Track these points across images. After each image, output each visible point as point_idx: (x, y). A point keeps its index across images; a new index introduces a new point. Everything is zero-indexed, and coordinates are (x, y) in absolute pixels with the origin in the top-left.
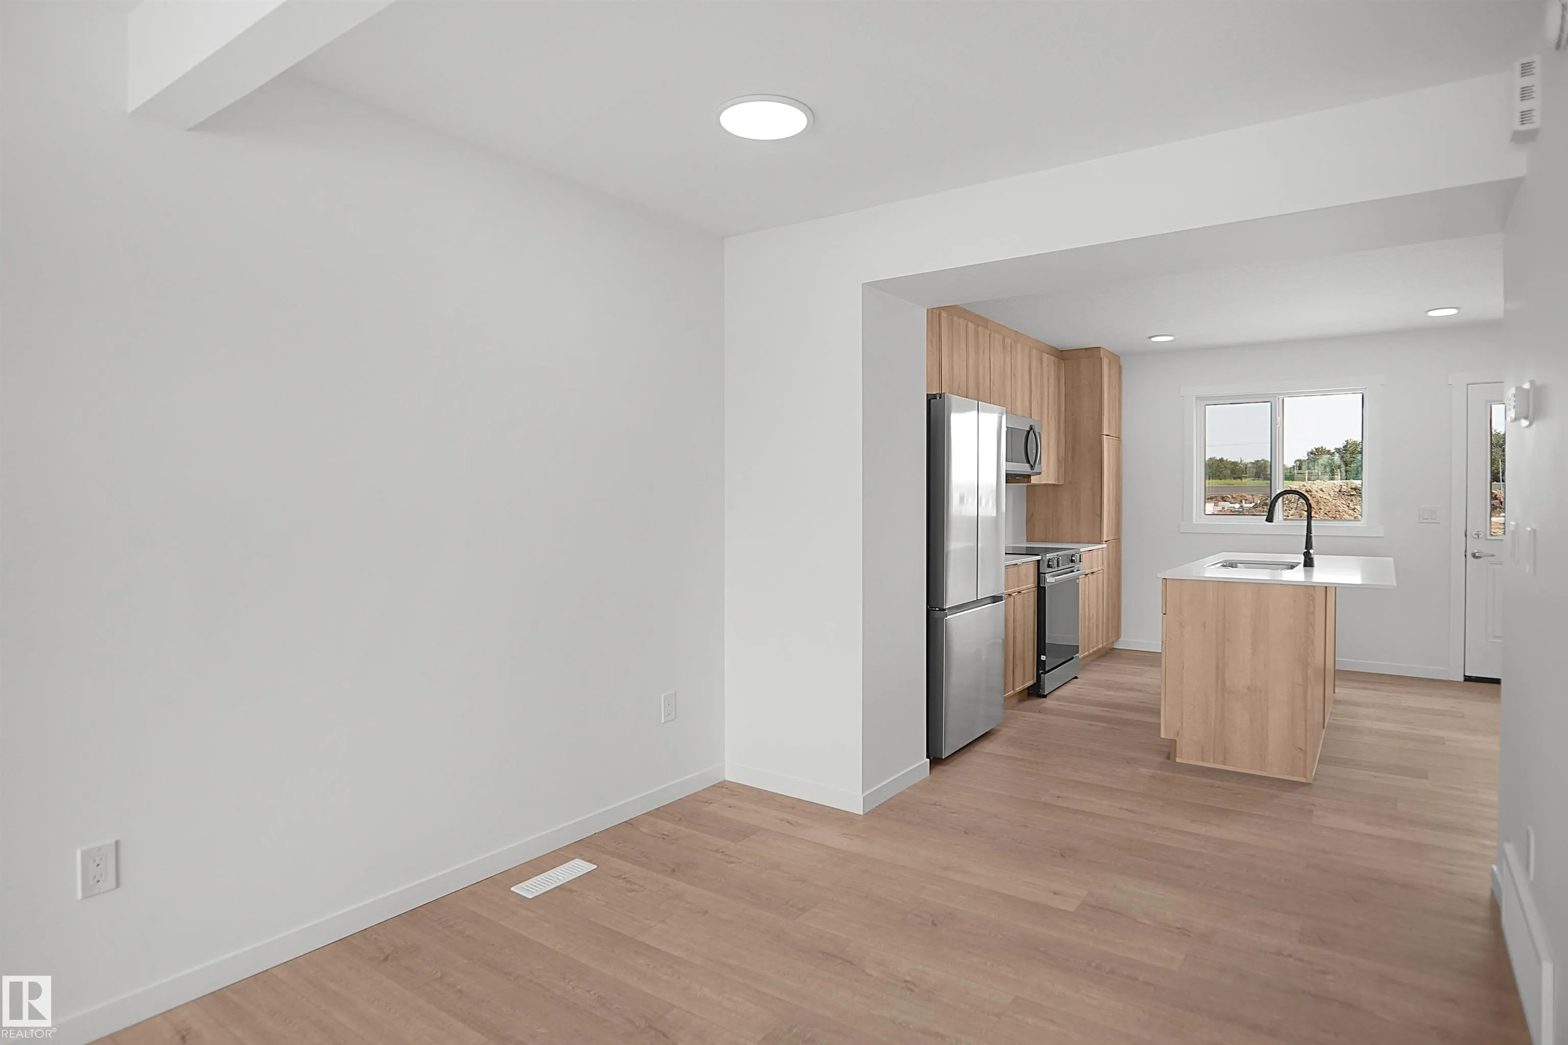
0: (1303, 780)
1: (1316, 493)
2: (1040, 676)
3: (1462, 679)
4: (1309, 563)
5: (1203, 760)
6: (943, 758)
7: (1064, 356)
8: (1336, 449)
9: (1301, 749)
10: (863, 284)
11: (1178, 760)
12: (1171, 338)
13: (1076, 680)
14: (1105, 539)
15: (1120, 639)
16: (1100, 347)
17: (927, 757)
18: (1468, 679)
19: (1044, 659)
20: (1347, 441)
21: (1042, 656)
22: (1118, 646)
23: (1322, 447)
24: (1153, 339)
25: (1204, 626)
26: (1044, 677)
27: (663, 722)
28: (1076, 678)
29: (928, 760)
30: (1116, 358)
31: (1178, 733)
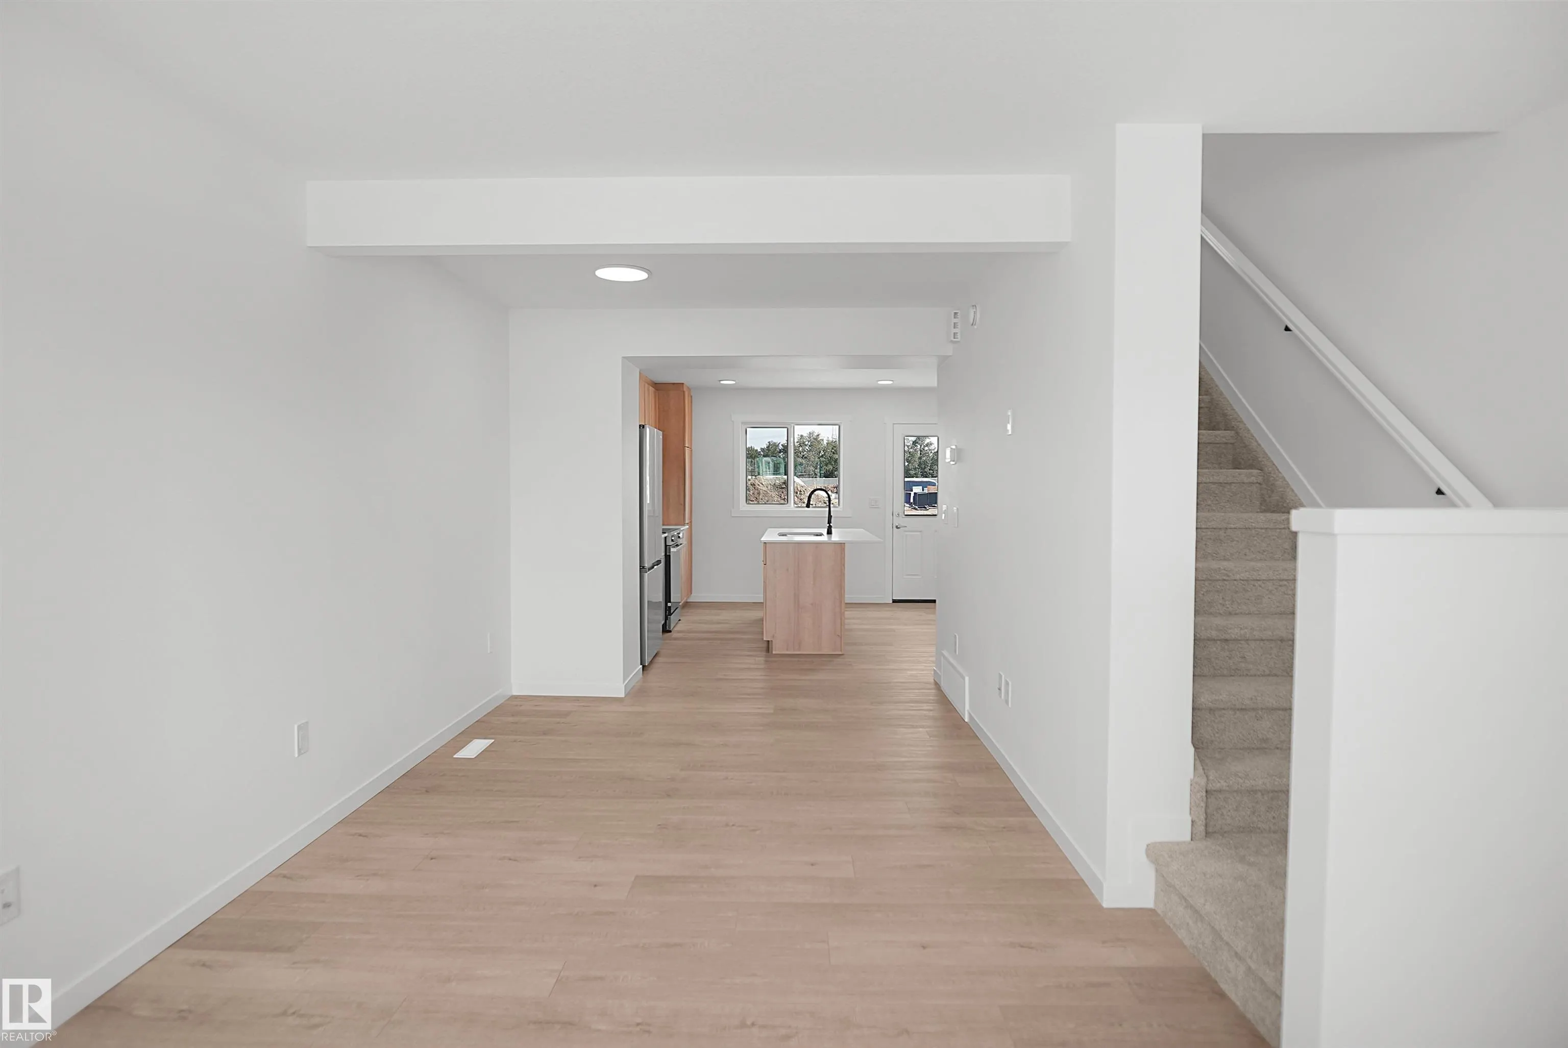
0: (840, 653)
1: (758, 486)
2: (667, 617)
3: (891, 602)
4: (829, 532)
5: (787, 650)
6: (647, 665)
7: (658, 387)
8: (761, 449)
9: (839, 636)
10: (623, 357)
11: (774, 652)
12: (734, 382)
13: (680, 622)
14: (687, 522)
15: (692, 595)
16: (683, 384)
17: (641, 664)
18: (894, 601)
19: (670, 605)
20: (769, 442)
21: (669, 604)
22: (693, 599)
23: (751, 447)
24: (722, 382)
25: (788, 570)
26: (670, 618)
27: (489, 652)
28: (680, 620)
29: (641, 666)
30: (689, 389)
31: (773, 637)
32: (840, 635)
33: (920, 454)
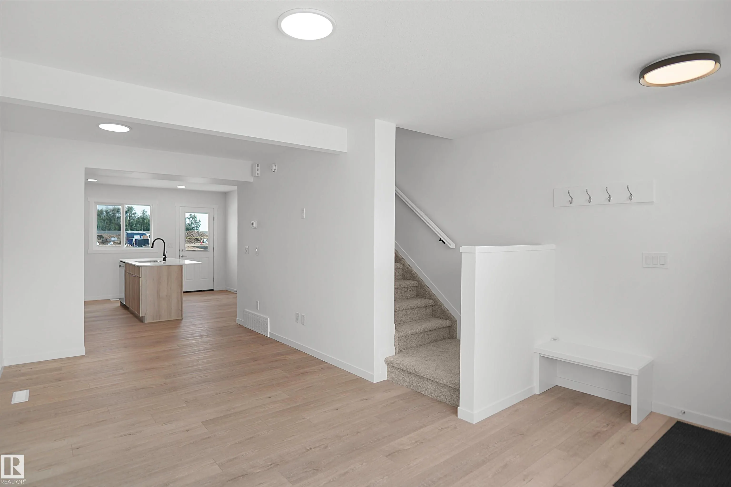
4: (164, 260)
5: (153, 320)
11: (146, 322)
12: (96, 181)
31: (146, 314)
32: (181, 309)
33: (129, 218)
